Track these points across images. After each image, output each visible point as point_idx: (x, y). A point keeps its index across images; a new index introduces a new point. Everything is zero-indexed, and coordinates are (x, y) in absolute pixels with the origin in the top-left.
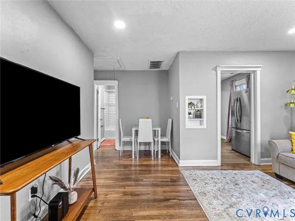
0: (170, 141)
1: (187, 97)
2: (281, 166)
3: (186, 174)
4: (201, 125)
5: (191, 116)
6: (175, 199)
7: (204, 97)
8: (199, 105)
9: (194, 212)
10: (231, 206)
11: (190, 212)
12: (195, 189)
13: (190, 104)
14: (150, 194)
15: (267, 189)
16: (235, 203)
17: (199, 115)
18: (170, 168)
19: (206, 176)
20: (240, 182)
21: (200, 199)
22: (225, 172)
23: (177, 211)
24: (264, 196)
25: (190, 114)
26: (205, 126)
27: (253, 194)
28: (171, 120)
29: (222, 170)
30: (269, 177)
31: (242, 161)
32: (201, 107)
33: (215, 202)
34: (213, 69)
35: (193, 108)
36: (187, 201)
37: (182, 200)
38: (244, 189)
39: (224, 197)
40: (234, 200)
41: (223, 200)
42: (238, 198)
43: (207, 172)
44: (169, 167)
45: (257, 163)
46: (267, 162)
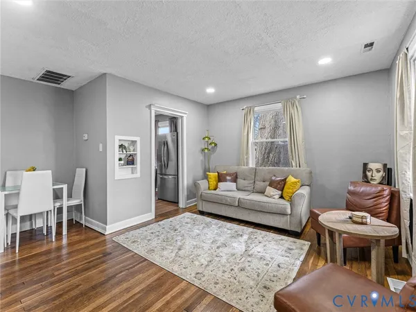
0: (83, 203)
1: (117, 138)
2: (204, 202)
3: (120, 239)
4: (132, 173)
5: (122, 162)
6: (122, 272)
7: (137, 139)
8: (132, 148)
9: (150, 271)
10: (179, 249)
11: (146, 274)
12: (140, 250)
13: (121, 146)
14: (81, 285)
15: (198, 225)
16: (181, 246)
17: (130, 161)
18: (92, 242)
19: (146, 233)
20: (177, 227)
21: (150, 258)
22: (162, 222)
23: (132, 281)
24: (198, 231)
25: (120, 159)
26: (138, 175)
27: (190, 233)
28: (84, 170)
29: (158, 221)
30: (195, 216)
31: (171, 208)
32: (134, 150)
33: (165, 253)
34: (146, 107)
35: (125, 152)
36: (138, 266)
37: (131, 268)
38: (183, 232)
39: (171, 245)
40: (179, 243)
41: (172, 248)
42: (182, 240)
43: (145, 228)
44: (90, 240)
45: (184, 207)
46: (192, 203)
